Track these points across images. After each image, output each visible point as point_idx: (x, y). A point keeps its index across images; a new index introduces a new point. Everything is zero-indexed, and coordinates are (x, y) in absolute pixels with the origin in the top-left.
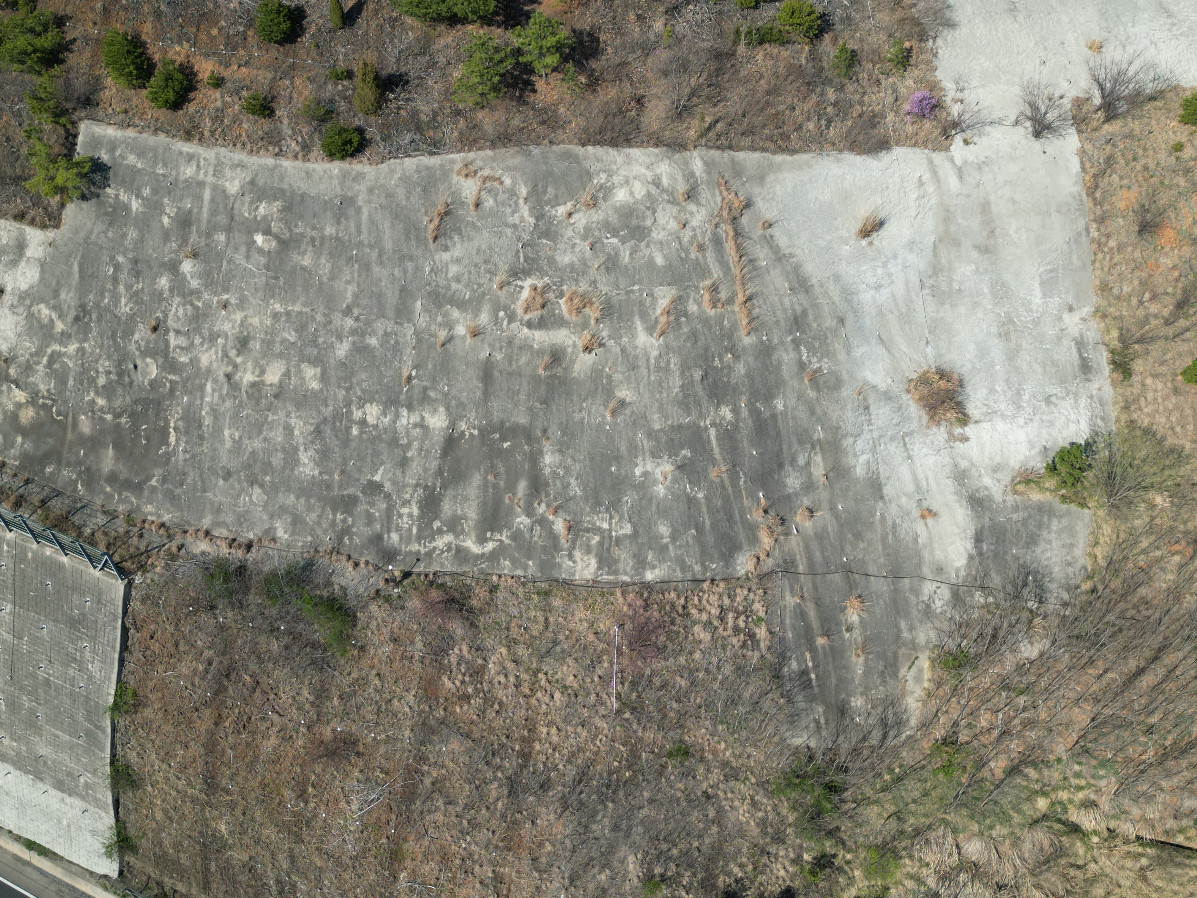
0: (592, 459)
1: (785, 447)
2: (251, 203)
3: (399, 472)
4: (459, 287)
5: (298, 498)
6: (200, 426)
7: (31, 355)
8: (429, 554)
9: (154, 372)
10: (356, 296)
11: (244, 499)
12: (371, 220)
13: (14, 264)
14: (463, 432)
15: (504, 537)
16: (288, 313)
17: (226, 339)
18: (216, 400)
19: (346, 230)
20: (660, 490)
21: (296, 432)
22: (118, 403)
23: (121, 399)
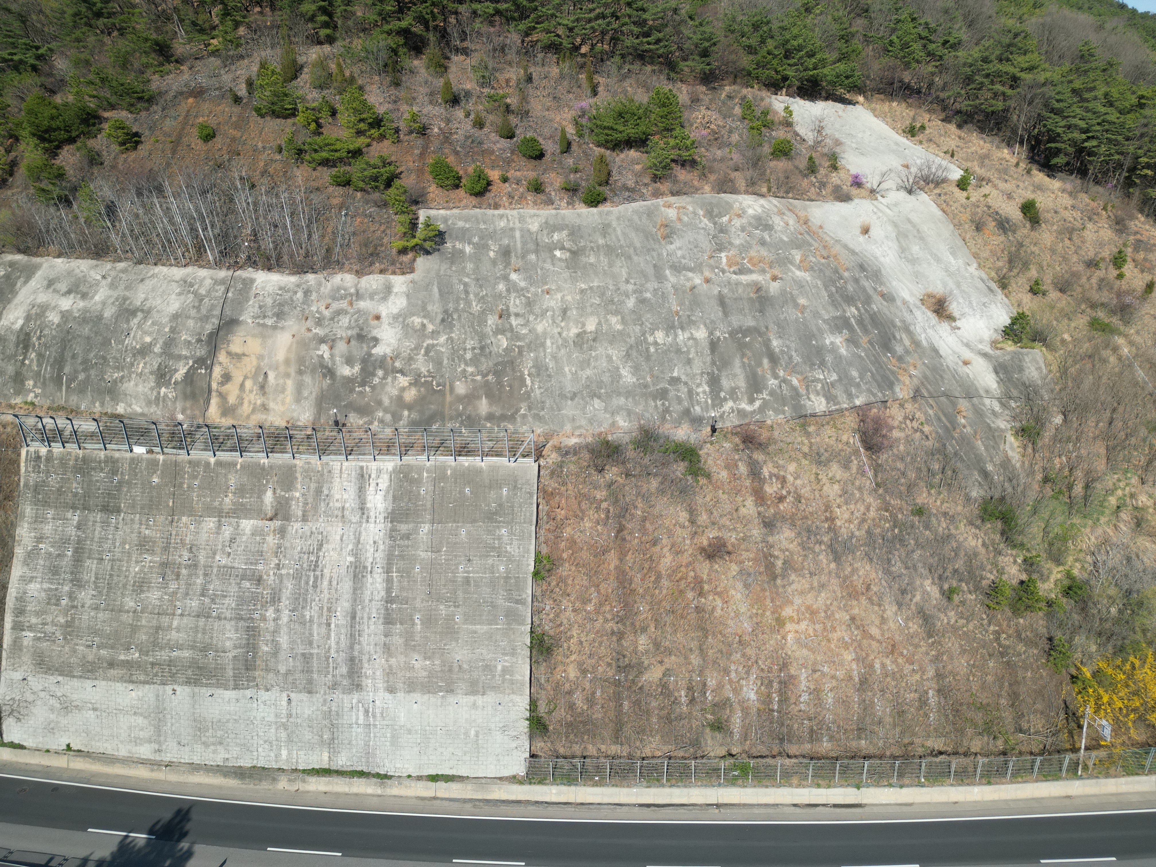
0: (800, 339)
1: (887, 330)
2: (548, 234)
3: (688, 368)
4: (686, 261)
5: (626, 399)
6: (547, 369)
7: (411, 350)
8: (722, 417)
9: (505, 343)
10: (629, 274)
11: (590, 408)
12: (624, 234)
13: (385, 299)
14: (719, 337)
15: (765, 395)
16: (591, 288)
17: (554, 311)
18: (555, 350)
19: (610, 240)
20: (843, 351)
21: (614, 358)
22: (484, 367)
23: (486, 364)
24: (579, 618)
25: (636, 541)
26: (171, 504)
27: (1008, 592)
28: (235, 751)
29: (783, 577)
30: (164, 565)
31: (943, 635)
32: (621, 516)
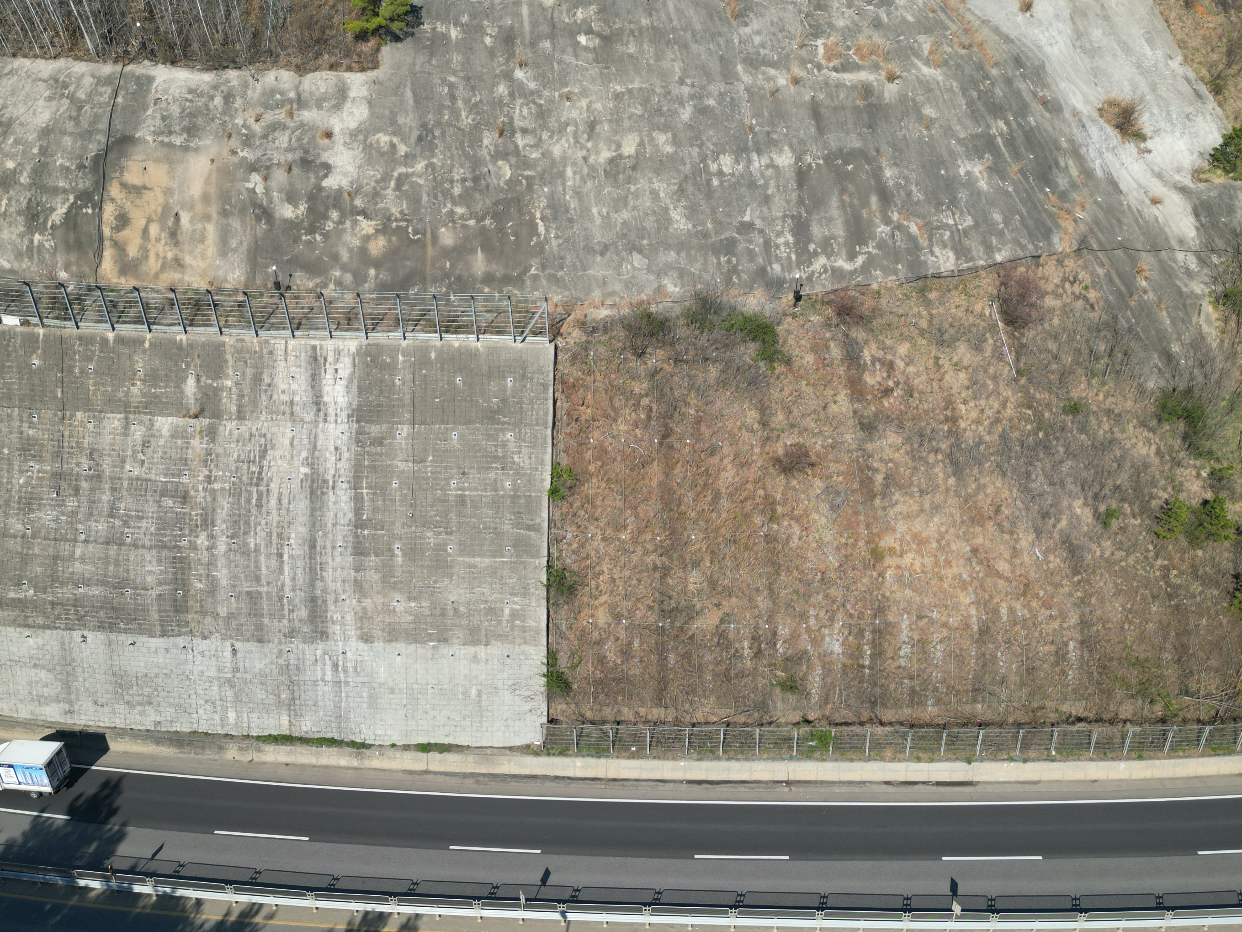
0: (923, 167)
1: (1048, 153)
2: (568, 11)
3: (765, 209)
4: (766, 52)
5: (678, 254)
6: (567, 211)
7: (377, 182)
8: (810, 278)
9: (508, 173)
10: (684, 70)
11: (627, 267)
12: (677, 10)
13: (338, 107)
14: (810, 164)
15: (871, 248)
16: (630, 91)
17: (576, 125)
18: (578, 182)
19: (659, 19)
20: (983, 185)
21: (662, 195)
22: (478, 208)
23: (481, 203)
24: (611, 550)
25: (687, 449)
26: (59, 395)
27: (1185, 516)
28: (168, 713)
29: (884, 496)
30: (58, 476)
31: (1094, 572)
32: (667, 416)
